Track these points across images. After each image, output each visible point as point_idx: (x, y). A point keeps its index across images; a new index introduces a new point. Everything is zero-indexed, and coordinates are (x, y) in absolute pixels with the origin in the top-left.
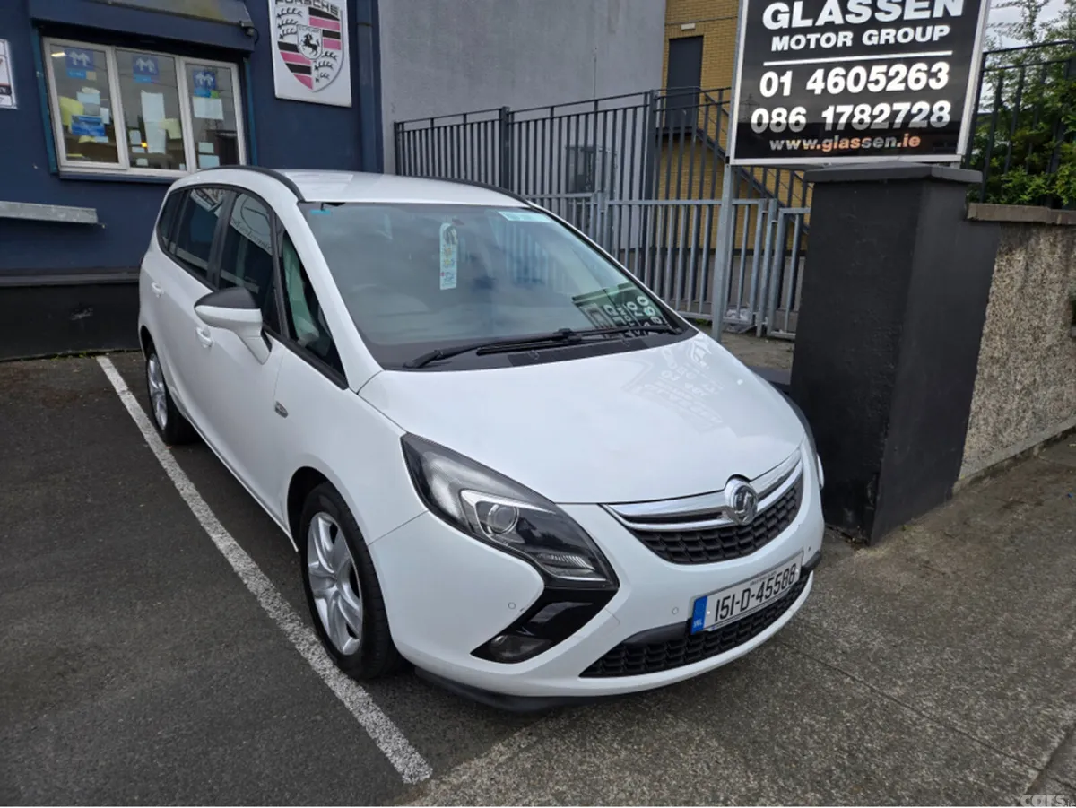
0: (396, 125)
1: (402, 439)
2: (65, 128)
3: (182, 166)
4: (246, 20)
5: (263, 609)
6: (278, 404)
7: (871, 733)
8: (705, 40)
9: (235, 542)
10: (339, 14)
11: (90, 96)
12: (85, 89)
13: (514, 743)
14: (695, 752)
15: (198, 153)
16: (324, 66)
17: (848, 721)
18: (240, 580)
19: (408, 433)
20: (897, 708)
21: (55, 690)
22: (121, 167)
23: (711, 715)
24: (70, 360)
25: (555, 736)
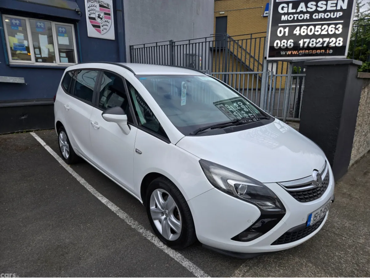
0: (130, 46)
1: (199, 161)
2: (11, 48)
3: (54, 62)
4: (78, 9)
5: (129, 225)
6: (136, 149)
7: (360, 256)
8: (228, 17)
9: (108, 200)
10: (110, 7)
11: (20, 36)
12: (18, 34)
13: (242, 270)
14: (306, 268)
15: (60, 57)
16: (105, 25)
17: (351, 253)
18: (115, 214)
19: (201, 159)
20: (364, 247)
21: (62, 261)
22: (32, 62)
23: (305, 254)
24: (20, 134)
25: (255, 266)
